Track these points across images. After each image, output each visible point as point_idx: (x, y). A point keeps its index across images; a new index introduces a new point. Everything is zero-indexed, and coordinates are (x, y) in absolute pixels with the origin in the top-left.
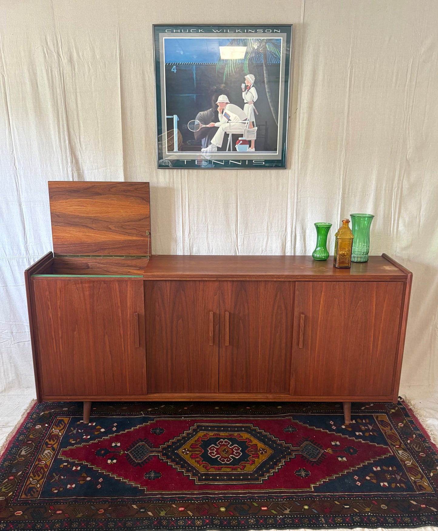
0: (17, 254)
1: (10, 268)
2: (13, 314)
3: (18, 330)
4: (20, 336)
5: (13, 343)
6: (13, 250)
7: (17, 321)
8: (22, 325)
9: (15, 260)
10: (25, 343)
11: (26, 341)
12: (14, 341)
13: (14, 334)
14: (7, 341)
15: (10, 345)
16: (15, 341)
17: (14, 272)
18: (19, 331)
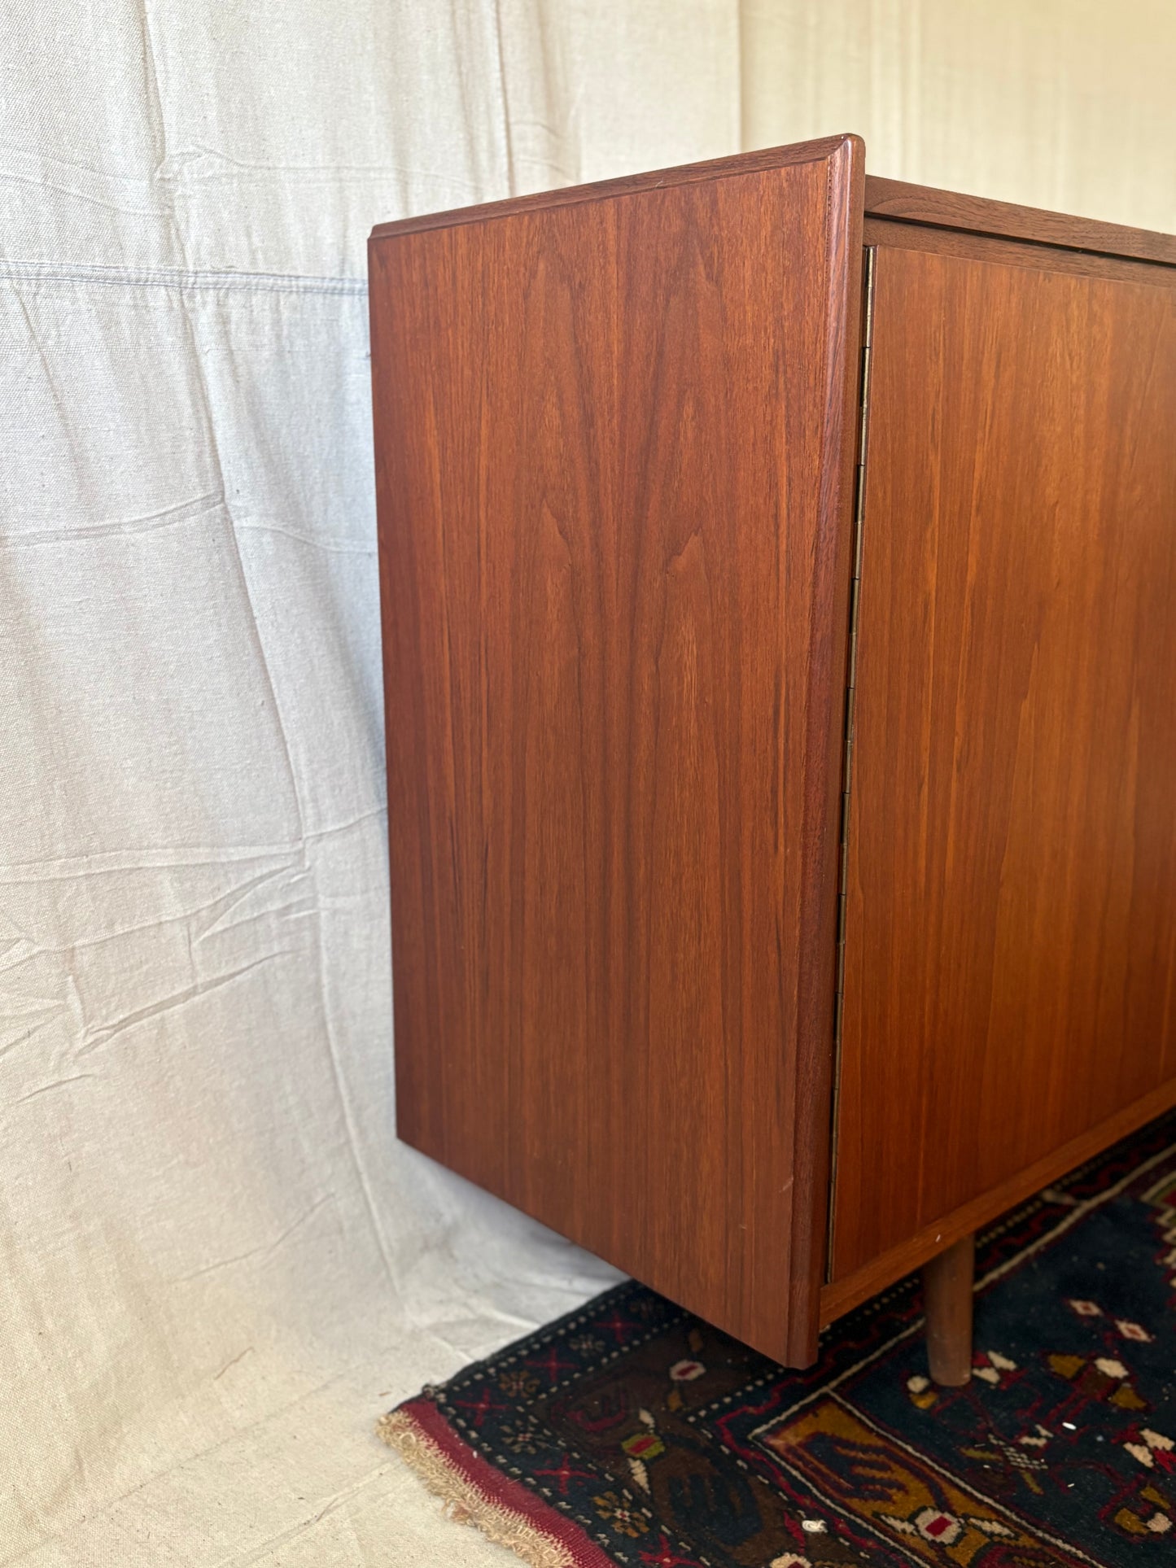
0: (89, 239)
1: (35, 370)
2: (64, 788)
3: (111, 924)
4: (131, 968)
5: (79, 1045)
6: (58, 194)
7: (95, 844)
8: (132, 870)
9: (74, 301)
10: (166, 1012)
11: (173, 1001)
12: (86, 1022)
13: (84, 960)
14: (29, 1034)
15: (58, 1069)
16: (96, 1023)
17: (70, 405)
18: (119, 930)
